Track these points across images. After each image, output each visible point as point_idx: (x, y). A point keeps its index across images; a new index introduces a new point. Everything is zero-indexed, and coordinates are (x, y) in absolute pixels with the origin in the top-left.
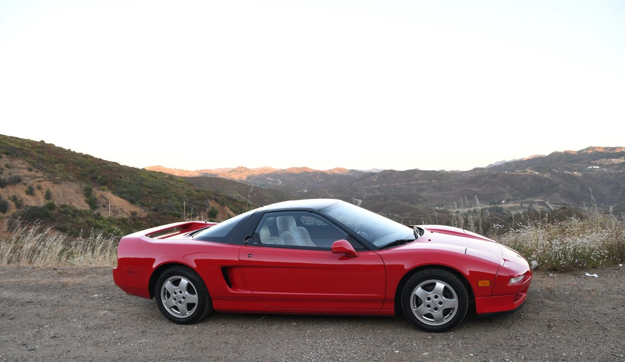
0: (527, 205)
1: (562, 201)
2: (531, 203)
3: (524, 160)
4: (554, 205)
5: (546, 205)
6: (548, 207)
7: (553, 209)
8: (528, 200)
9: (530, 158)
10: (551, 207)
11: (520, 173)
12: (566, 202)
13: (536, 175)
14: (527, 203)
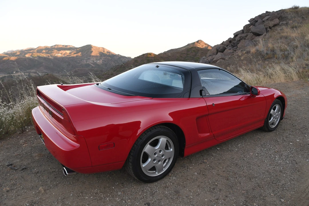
0: (27, 74)
1: (45, 71)
2: (29, 73)
3: (23, 50)
4: (41, 73)
5: (37, 73)
6: (38, 74)
7: (41, 75)
8: (28, 71)
9: (27, 49)
10: (40, 74)
11: (22, 57)
12: (46, 72)
13: (31, 58)
14: (27, 72)
